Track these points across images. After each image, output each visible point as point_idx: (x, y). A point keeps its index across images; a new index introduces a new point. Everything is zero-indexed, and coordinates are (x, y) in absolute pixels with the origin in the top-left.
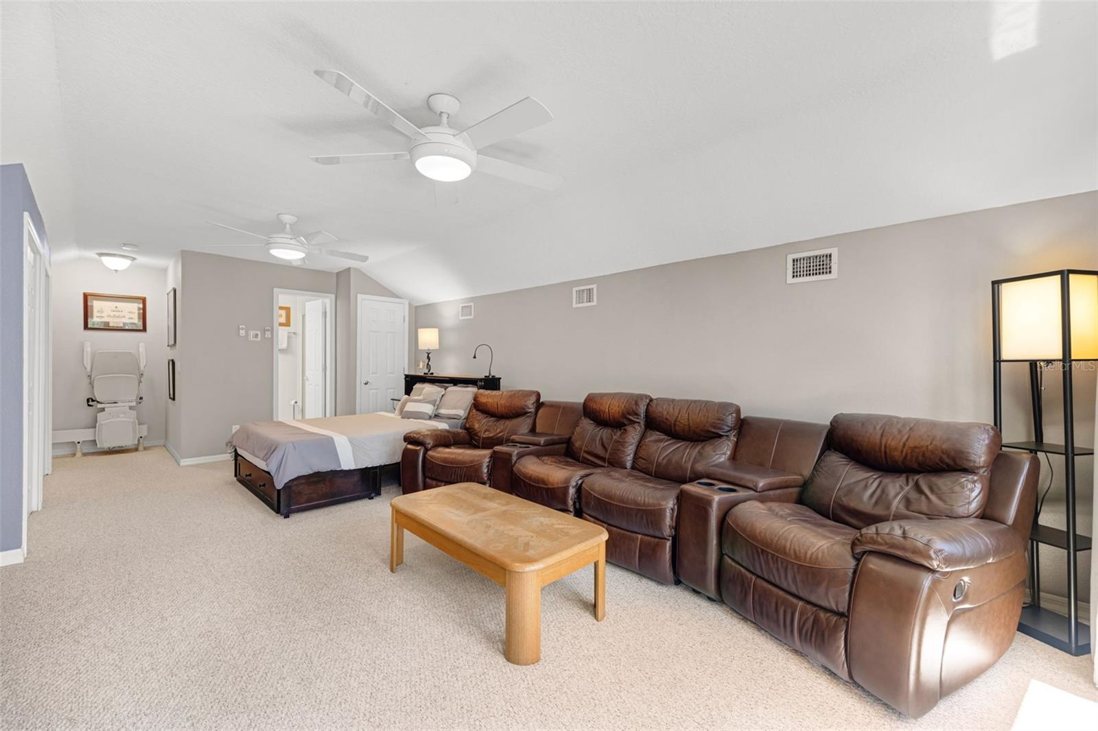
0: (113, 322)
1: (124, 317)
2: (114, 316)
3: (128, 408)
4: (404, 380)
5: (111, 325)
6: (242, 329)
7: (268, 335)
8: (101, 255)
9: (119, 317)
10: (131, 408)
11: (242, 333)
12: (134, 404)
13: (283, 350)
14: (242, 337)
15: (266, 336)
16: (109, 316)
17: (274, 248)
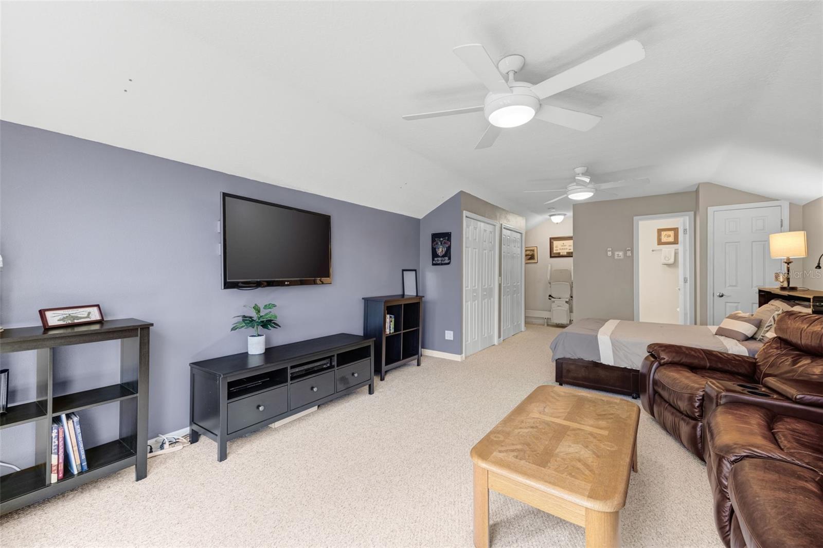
0: (562, 253)
1: (567, 249)
2: (563, 249)
3: (565, 302)
4: (758, 295)
5: (561, 254)
6: (609, 251)
7: (629, 253)
8: (551, 216)
9: (565, 249)
10: (567, 302)
11: (610, 254)
12: (567, 300)
13: (671, 264)
14: (610, 256)
15: (628, 255)
16: (560, 249)
17: (570, 194)
